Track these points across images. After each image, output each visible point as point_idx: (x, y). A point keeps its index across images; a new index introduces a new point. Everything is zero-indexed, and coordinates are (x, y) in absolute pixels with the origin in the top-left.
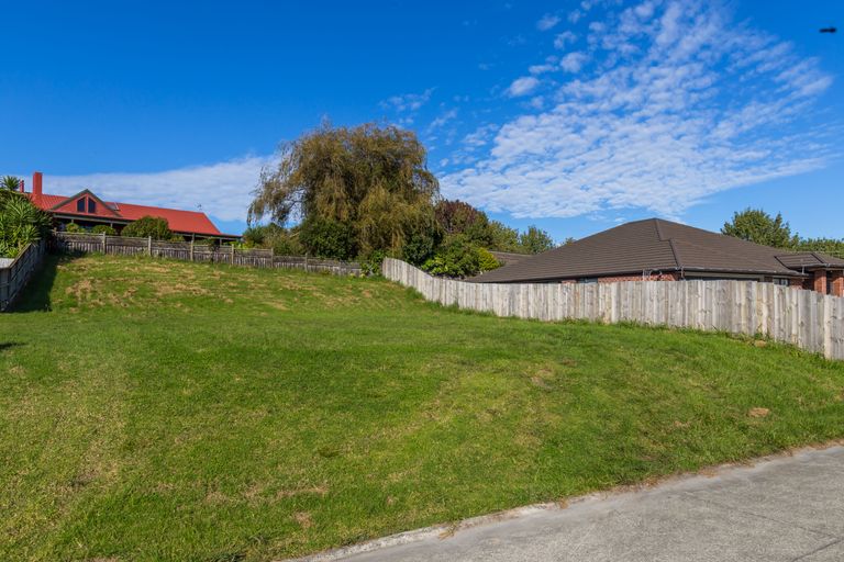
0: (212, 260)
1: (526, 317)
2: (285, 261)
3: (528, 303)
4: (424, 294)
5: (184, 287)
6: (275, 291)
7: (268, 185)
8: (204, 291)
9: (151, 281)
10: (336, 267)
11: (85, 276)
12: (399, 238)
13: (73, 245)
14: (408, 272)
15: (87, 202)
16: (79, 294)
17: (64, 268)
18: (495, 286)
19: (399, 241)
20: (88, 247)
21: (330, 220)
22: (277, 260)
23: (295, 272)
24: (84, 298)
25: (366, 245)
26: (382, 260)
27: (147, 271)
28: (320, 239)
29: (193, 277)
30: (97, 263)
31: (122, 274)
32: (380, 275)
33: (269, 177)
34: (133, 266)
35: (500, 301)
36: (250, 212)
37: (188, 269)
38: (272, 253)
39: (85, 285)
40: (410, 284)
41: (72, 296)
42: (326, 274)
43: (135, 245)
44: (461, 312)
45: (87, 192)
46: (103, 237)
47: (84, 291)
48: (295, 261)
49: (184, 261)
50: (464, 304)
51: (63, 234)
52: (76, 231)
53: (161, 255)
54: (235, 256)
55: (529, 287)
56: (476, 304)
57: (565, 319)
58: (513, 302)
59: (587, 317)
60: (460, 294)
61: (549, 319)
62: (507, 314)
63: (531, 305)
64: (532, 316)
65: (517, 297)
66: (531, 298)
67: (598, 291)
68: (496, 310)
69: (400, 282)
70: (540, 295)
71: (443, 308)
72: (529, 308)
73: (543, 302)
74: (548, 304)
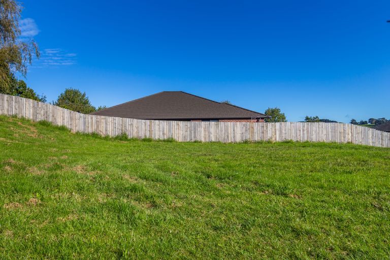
1: (208, 140)
35: (181, 132)
40: (40, 118)
44: (131, 140)
50: (133, 134)
55: (210, 124)
56: (151, 134)
57: (243, 140)
58: (195, 133)
59: (259, 139)
60: (128, 127)
61: (229, 142)
62: (188, 140)
63: (213, 134)
64: (213, 140)
65: (199, 129)
66: (212, 130)
67: (267, 127)
68: (175, 137)
69: (20, 116)
70: (221, 128)
71: (106, 138)
72: (211, 135)
73: (223, 132)
74: (228, 133)
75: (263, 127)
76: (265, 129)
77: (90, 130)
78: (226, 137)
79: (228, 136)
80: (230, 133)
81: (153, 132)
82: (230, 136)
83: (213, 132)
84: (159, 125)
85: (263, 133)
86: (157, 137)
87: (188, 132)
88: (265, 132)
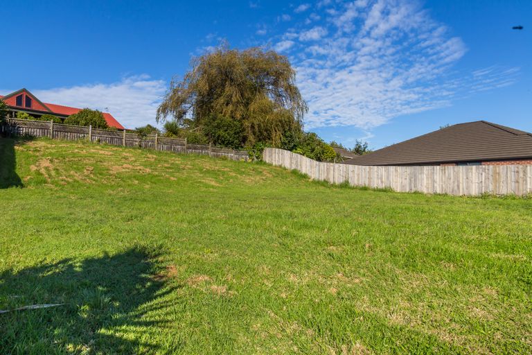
0: (140, 146)
1: (431, 191)
2: (195, 149)
3: (434, 181)
4: (309, 174)
5: (131, 167)
6: (201, 170)
7: (175, 92)
8: (148, 170)
9: (101, 162)
10: (232, 154)
11: (43, 156)
12: (278, 133)
13: (24, 130)
14: (291, 158)
15: (24, 99)
16: (43, 171)
17: (21, 148)
18: (392, 168)
19: (277, 136)
20: (37, 132)
21: (228, 119)
22: (189, 148)
23: (202, 157)
24: (50, 176)
25: (251, 138)
26: (262, 149)
27: (93, 153)
28: (221, 132)
29: (133, 159)
30: (49, 146)
31: (74, 155)
32: (261, 161)
33: (176, 85)
34: (82, 149)
35: (399, 180)
36: (158, 111)
37: (127, 153)
38: (185, 142)
39: (45, 163)
40: (294, 167)
41: (38, 173)
42: (225, 159)
43: (78, 132)
44: (353, 188)
45: (24, 90)
46: (51, 124)
47: (47, 168)
48: (202, 149)
49: (119, 146)
50: (354, 181)
51: (15, 120)
52: (26, 118)
53: (99, 141)
54: (158, 143)
55: (434, 169)
56: (370, 182)
57: (482, 194)
58: (415, 180)
59: (510, 192)
60: (351, 174)
61: (461, 194)
62: (407, 191)
63: (438, 183)
64: (438, 192)
65: (420, 176)
66: (437, 177)
67: (525, 172)
68: (393, 186)
69: (283, 166)
70: (449, 174)
71: (334, 185)
72: (435, 185)
73: (452, 180)
74: (458, 181)
75: (518, 172)
76: (521, 175)
77: (322, 178)
78: (456, 188)
79: (458, 186)
80: (461, 181)
81: (372, 180)
82: (461, 185)
83: (438, 180)
84: (377, 172)
85: (518, 182)
86: (375, 186)
87: (408, 180)
88: (521, 181)
